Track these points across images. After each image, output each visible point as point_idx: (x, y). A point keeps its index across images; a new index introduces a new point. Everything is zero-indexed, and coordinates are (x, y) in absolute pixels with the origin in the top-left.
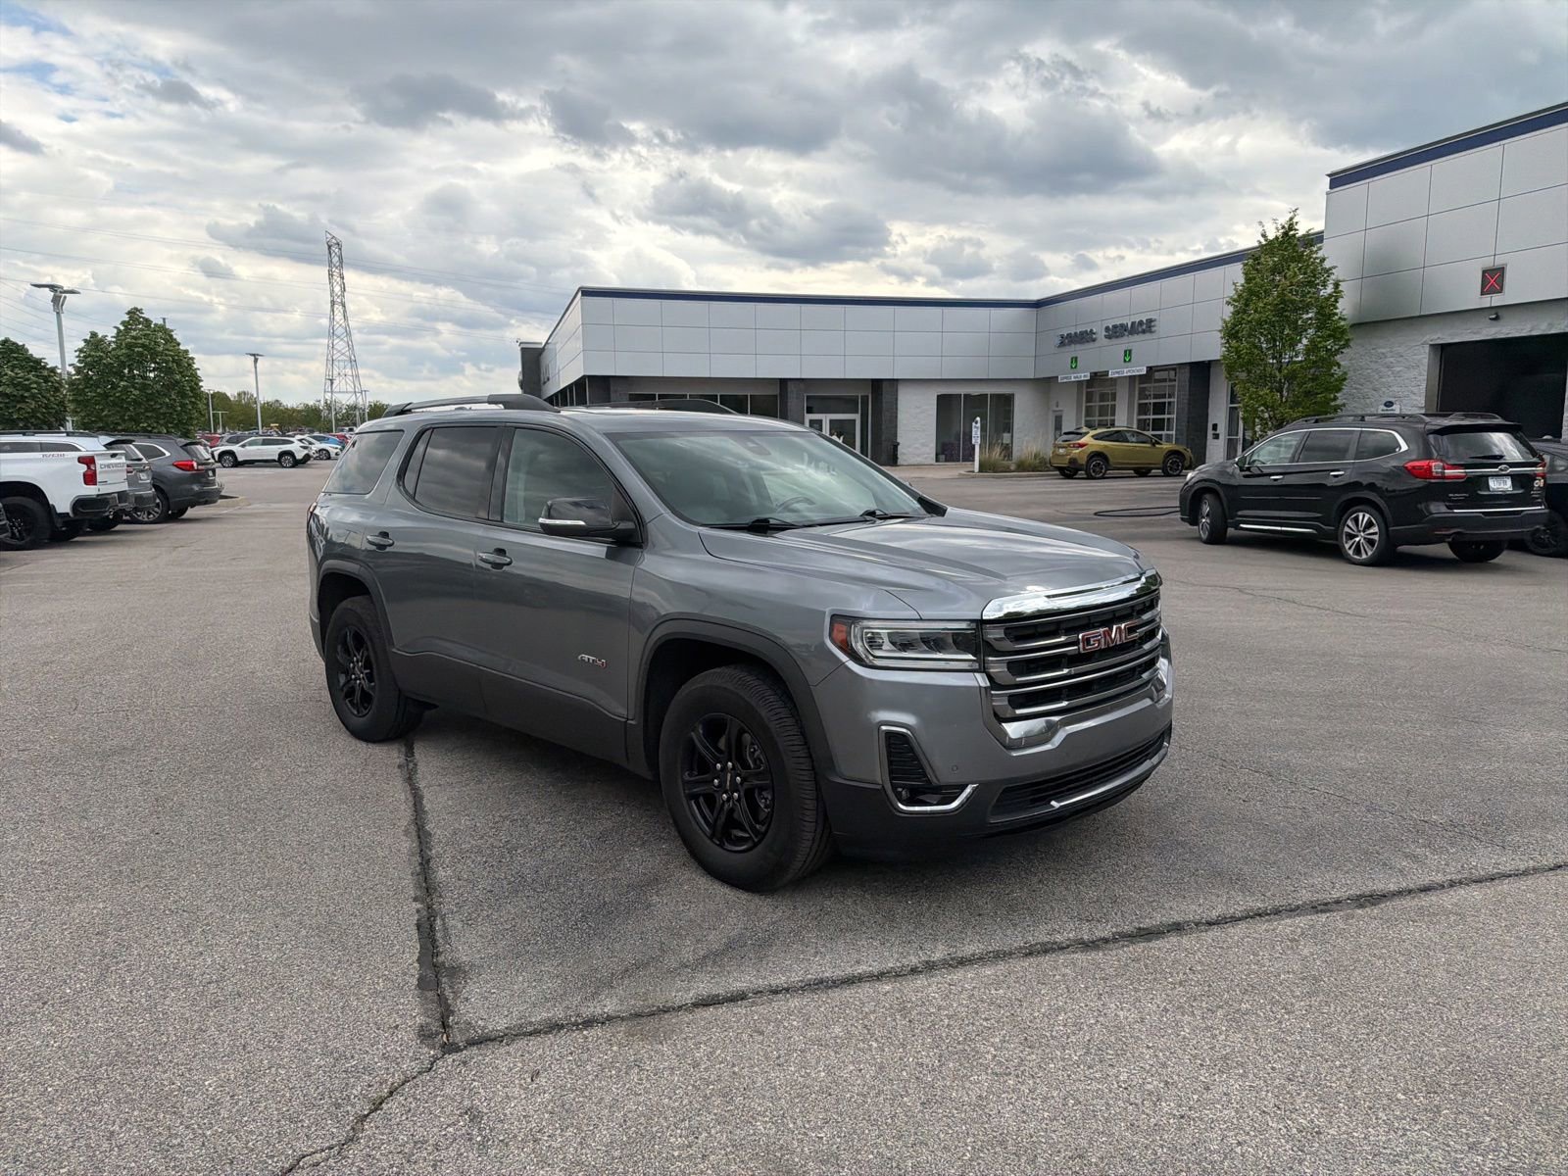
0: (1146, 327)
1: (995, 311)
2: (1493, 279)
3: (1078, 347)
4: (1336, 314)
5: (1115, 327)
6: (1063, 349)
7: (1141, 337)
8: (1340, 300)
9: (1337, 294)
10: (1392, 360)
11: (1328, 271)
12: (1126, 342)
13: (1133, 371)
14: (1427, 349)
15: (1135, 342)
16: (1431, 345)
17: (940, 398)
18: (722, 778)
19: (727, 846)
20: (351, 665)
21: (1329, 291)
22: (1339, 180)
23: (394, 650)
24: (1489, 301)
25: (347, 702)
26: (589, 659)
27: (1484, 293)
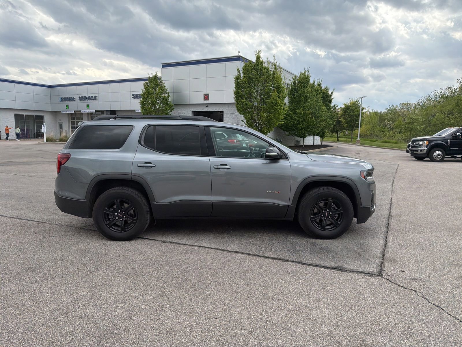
0: (95, 98)
1: (35, 87)
2: (206, 97)
3: (68, 102)
4: (169, 101)
5: (82, 97)
6: (62, 102)
7: (92, 101)
8: (169, 98)
9: (168, 97)
11: (166, 90)
12: (87, 102)
13: (90, 111)
14: (191, 112)
15: (91, 103)
16: (192, 112)
17: (15, 115)
18: (324, 214)
19: (326, 230)
20: (116, 214)
21: (167, 95)
22: (164, 66)
23: (155, 203)
24: (205, 102)
25: (111, 229)
26: (272, 192)
27: (204, 100)
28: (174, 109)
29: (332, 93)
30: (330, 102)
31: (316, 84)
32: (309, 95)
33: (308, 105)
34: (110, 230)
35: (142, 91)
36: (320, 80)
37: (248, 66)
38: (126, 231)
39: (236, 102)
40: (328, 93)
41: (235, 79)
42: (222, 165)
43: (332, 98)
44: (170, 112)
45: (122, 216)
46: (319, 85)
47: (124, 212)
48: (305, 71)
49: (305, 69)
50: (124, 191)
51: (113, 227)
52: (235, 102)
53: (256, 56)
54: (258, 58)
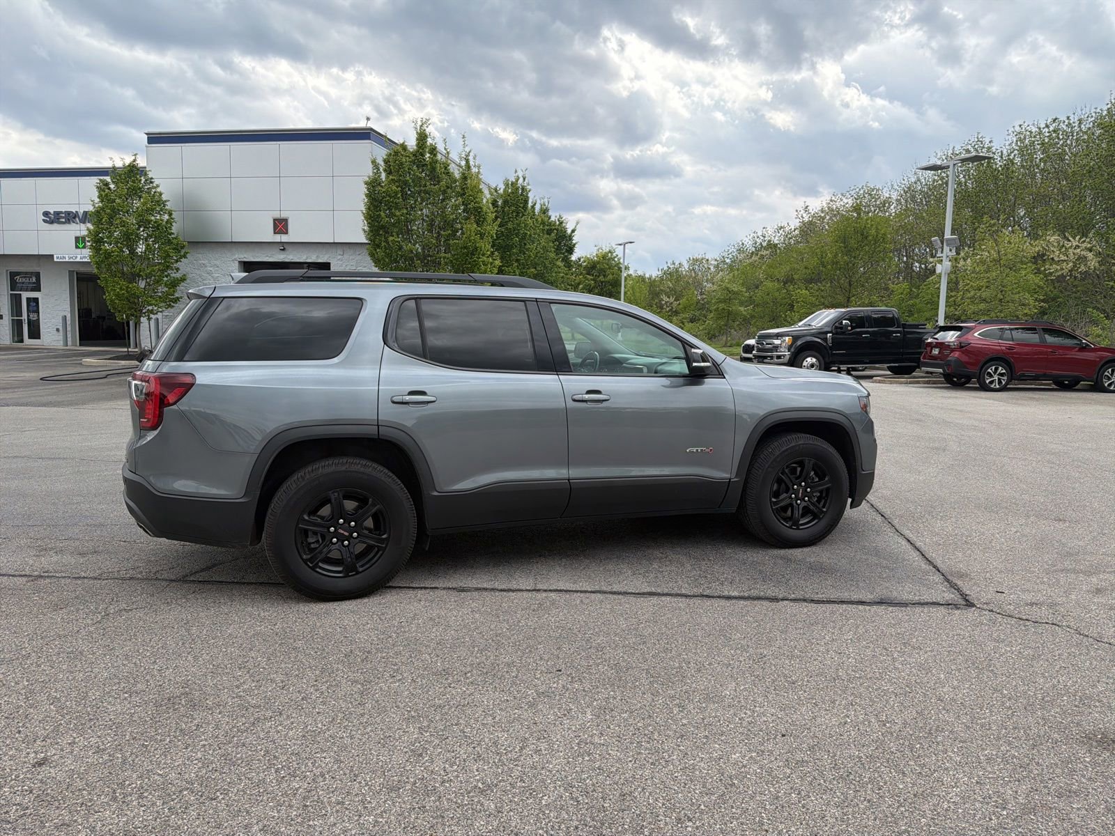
2: (281, 225)
4: (173, 234)
8: (174, 224)
9: (170, 222)
10: (211, 269)
14: (237, 264)
16: (240, 262)
18: (796, 492)
19: (801, 527)
20: (332, 529)
21: (166, 217)
22: (154, 139)
23: (436, 494)
24: (278, 238)
25: (318, 570)
26: (697, 450)
27: (275, 233)
28: (188, 255)
29: (573, 231)
30: (571, 250)
31: (537, 208)
32: (529, 233)
33: (530, 256)
34: (315, 574)
35: (93, 205)
36: (546, 200)
37: (402, 155)
38: (358, 573)
39: (371, 241)
40: (565, 232)
41: (366, 183)
42: (589, 392)
43: (574, 242)
44: (177, 261)
45: (346, 534)
46: (545, 211)
47: (353, 524)
48: (518, 176)
49: (516, 172)
50: (354, 468)
51: (320, 564)
52: (367, 242)
53: (417, 133)
54: (422, 137)
